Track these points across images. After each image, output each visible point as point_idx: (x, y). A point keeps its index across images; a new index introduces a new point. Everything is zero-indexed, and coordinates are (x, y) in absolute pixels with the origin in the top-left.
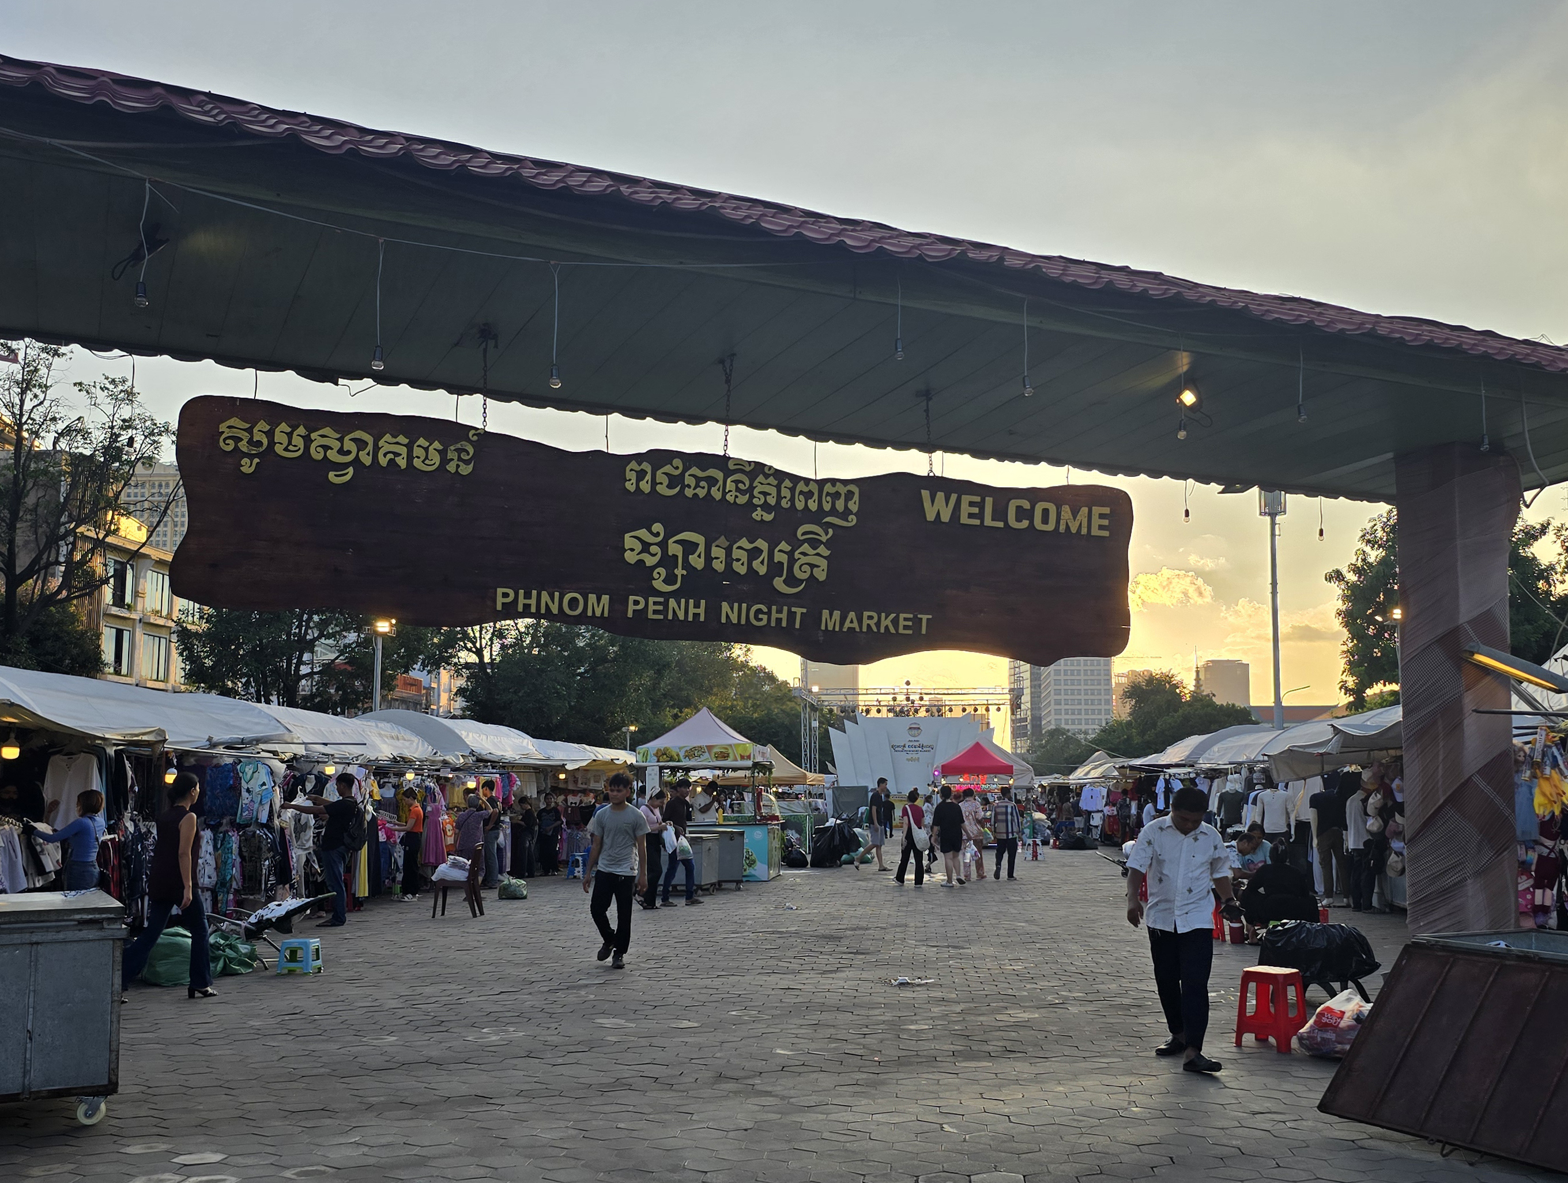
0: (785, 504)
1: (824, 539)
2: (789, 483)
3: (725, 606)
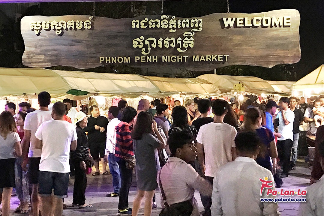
0: (179, 27)
1: (192, 35)
2: (179, 21)
3: (163, 57)
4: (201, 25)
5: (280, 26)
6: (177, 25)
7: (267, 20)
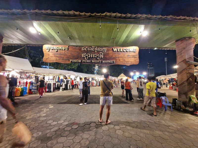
2: (98, 48)
3: (92, 61)
4: (106, 50)
5: (132, 52)
6: (98, 50)
7: (128, 49)
